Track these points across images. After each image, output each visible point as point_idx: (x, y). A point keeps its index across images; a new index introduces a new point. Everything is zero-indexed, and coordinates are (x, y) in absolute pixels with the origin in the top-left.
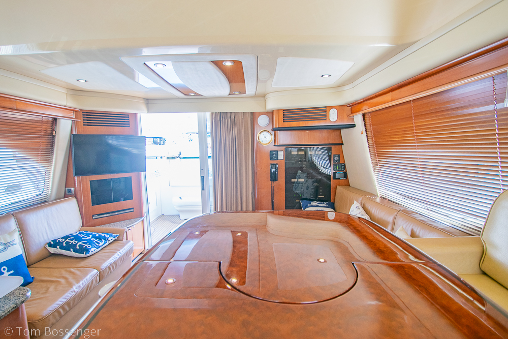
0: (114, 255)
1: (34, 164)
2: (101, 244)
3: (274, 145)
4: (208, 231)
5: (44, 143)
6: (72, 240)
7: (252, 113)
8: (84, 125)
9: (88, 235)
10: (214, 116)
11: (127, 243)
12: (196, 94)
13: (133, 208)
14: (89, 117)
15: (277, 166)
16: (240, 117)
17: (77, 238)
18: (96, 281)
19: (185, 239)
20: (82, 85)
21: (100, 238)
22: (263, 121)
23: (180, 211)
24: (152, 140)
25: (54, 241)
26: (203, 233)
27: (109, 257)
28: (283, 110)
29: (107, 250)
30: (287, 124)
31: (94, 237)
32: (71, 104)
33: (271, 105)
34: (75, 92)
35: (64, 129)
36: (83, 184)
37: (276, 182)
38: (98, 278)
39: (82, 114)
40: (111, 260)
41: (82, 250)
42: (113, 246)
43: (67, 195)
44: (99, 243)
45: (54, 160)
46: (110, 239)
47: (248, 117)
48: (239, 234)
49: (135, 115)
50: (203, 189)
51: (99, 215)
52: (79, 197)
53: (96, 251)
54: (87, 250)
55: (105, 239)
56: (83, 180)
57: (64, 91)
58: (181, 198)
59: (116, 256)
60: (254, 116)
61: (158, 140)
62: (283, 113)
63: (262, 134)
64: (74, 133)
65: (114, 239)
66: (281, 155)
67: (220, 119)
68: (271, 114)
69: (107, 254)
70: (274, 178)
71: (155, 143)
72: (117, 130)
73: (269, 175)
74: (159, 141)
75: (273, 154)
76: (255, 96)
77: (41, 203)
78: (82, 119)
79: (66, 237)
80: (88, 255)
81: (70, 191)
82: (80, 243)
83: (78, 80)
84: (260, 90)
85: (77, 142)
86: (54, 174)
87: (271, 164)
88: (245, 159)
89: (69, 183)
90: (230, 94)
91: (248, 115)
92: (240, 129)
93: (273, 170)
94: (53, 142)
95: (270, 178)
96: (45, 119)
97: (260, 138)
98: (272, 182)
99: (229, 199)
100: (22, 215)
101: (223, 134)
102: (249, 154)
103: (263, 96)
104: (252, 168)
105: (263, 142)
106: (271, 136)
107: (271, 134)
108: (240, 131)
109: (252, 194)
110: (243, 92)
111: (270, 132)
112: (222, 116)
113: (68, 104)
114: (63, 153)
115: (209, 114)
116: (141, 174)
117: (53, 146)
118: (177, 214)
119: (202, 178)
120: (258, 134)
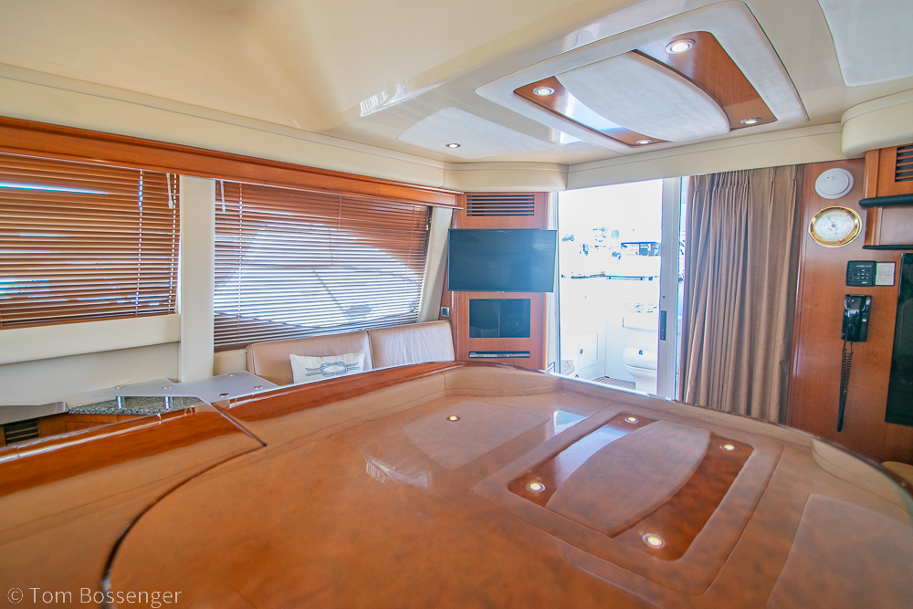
1: (399, 266)
3: (865, 247)
4: (655, 421)
5: (414, 242)
7: (801, 168)
8: (468, 215)
10: (698, 184)
12: (654, 141)
13: (528, 352)
14: (477, 203)
15: (868, 302)
16: (766, 181)
19: (606, 423)
20: (465, 154)
22: (830, 184)
23: (634, 375)
24: (637, 247)
26: (643, 422)
28: (900, 148)
30: (905, 188)
32: (449, 184)
33: (856, 138)
34: (456, 166)
35: (442, 221)
36: (460, 301)
37: (863, 344)
39: (466, 198)
43: (442, 316)
45: (426, 265)
47: (789, 178)
48: (729, 447)
49: (545, 194)
50: (663, 336)
51: (477, 353)
52: (454, 322)
56: (460, 298)
57: (441, 166)
58: (641, 352)
60: (804, 174)
62: (899, 155)
63: (826, 217)
64: (455, 227)
66: (886, 275)
67: (710, 188)
68: (855, 162)
70: (854, 331)
71: (643, 252)
72: (513, 222)
73: (840, 325)
74: (649, 249)
75: (859, 270)
76: (809, 123)
77: (410, 322)
78: (466, 205)
81: (445, 311)
83: (448, 146)
84: (818, 101)
85: (457, 237)
86: (426, 286)
87: (848, 296)
88: (769, 280)
89: (444, 301)
90: (731, 129)
91: (788, 172)
92: (763, 208)
93: (853, 312)
94: (427, 241)
95: (840, 333)
96: (418, 208)
97: (816, 228)
98: (848, 343)
99: (718, 366)
100: (379, 334)
101: (715, 223)
102: (782, 267)
103: (834, 120)
104: (788, 301)
105: (825, 238)
106: (856, 221)
107: (853, 216)
108: (762, 213)
109: (781, 363)
110: (766, 117)
111: (849, 212)
112: (718, 181)
113: (446, 186)
114: (439, 256)
115: (686, 180)
116: (545, 296)
117: (426, 246)
118: (631, 379)
119: (663, 316)
120: (814, 219)
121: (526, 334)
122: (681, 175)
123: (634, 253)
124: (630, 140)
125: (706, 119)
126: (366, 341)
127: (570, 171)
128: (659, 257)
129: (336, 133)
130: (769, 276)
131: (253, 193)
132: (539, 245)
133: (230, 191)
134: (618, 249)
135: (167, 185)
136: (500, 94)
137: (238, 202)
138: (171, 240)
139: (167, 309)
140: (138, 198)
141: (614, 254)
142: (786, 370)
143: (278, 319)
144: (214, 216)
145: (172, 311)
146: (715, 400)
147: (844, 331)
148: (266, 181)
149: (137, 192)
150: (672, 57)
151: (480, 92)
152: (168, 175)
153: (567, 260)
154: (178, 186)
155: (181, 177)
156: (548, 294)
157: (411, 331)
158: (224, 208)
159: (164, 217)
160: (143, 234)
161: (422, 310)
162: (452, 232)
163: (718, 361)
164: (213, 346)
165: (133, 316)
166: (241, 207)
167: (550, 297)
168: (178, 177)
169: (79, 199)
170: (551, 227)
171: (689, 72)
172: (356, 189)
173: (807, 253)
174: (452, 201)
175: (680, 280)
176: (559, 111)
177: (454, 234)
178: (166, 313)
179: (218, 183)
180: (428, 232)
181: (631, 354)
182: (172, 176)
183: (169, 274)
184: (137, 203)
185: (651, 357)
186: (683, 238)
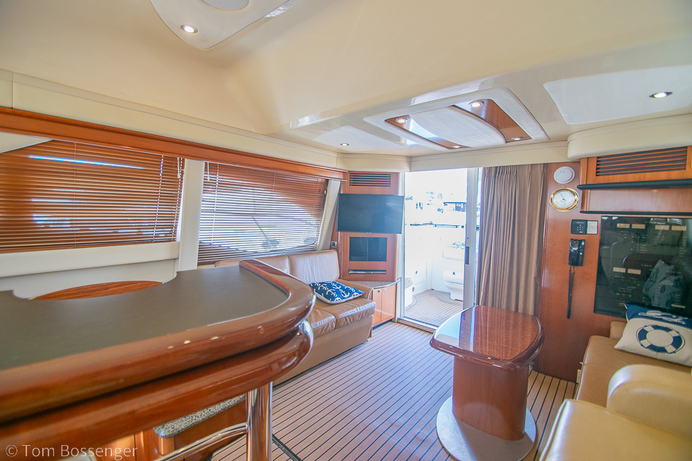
0: (353, 308)
1: (307, 216)
2: (346, 296)
3: (581, 212)
5: (317, 200)
6: (325, 286)
7: (546, 166)
8: (350, 185)
9: (338, 285)
10: (488, 171)
11: (370, 302)
12: (462, 147)
13: (385, 271)
14: (355, 178)
15: (583, 244)
16: (527, 172)
17: (329, 286)
18: (332, 326)
20: (350, 149)
21: (347, 291)
22: (562, 175)
23: (450, 288)
24: (454, 205)
25: (313, 284)
27: (349, 310)
28: (598, 158)
29: (349, 303)
30: (602, 179)
31: (343, 288)
32: (340, 166)
33: (575, 151)
34: (344, 155)
35: (334, 189)
36: (344, 238)
37: (581, 267)
38: (334, 325)
39: (349, 175)
40: (349, 313)
41: (330, 297)
42: (357, 302)
43: (332, 248)
44: (344, 295)
45: (324, 215)
46: (355, 294)
47: (539, 170)
49: (397, 174)
50: (467, 262)
51: (354, 270)
52: (340, 251)
53: (340, 301)
54: (333, 298)
55: (351, 293)
56: (344, 236)
57: (335, 155)
58: (454, 273)
59: (355, 311)
60: (548, 169)
61: (462, 206)
62: (598, 161)
63: (559, 194)
64: (342, 193)
65: (359, 295)
66: (593, 228)
67: (495, 175)
68: (575, 164)
69: (348, 306)
70: (576, 260)
71: (458, 209)
72: (377, 190)
73: (567, 256)
75: (578, 225)
76: (550, 140)
77: (310, 251)
78: (349, 179)
79: (321, 283)
80: (333, 302)
81: (334, 244)
82: (330, 290)
83: (342, 145)
84: (553, 129)
85: (343, 198)
86: (323, 228)
87: (572, 239)
88: (528, 229)
89: (334, 237)
90: (506, 142)
91: (539, 168)
92: (525, 187)
93: (576, 249)
94: (324, 200)
95: (567, 261)
96: (320, 180)
97: (554, 201)
98: (572, 267)
99: (499, 280)
100: (294, 257)
101: (498, 194)
102: (535, 222)
103: (564, 139)
104: (539, 242)
105: (559, 206)
106: (576, 197)
107: (574, 194)
108: (524, 190)
109: (535, 278)
110: (525, 137)
111: (572, 192)
112: (499, 171)
113: (338, 167)
114: (332, 210)
115: (481, 170)
116: (396, 236)
117: (324, 203)
118: (448, 291)
119: (467, 249)
120: (552, 196)
121: (384, 259)
122: (478, 167)
123: (452, 209)
124: (449, 146)
125: (492, 137)
126: (287, 261)
127: (413, 161)
128: (465, 213)
129: (277, 135)
130: (528, 227)
131: (225, 170)
132: (391, 204)
133: (212, 168)
134: (442, 207)
135: (177, 164)
136: (378, 121)
137: (216, 175)
138: (177, 197)
139: (170, 239)
140: (160, 171)
141: (439, 210)
142: (538, 283)
143: (233, 246)
144: (203, 183)
145: (174, 240)
146: (497, 300)
147: (570, 259)
148: (234, 163)
149: (160, 168)
150: (473, 108)
151: (366, 120)
152: (178, 158)
153: (410, 214)
154: (183, 164)
155: (186, 160)
156: (398, 235)
157: (314, 256)
158: (209, 178)
159: (174, 182)
160: (161, 193)
161: (319, 243)
162: (340, 194)
163: (499, 277)
164: (197, 262)
165: (151, 242)
166: (218, 178)
167: (399, 236)
168: (184, 160)
169: (124, 171)
170: (400, 194)
171: (483, 116)
172: (285, 168)
173: (550, 214)
174: (341, 177)
175: (477, 228)
176: (405, 128)
177: (341, 197)
178: (170, 241)
179: (206, 163)
180: (325, 195)
181: (448, 275)
182: (180, 159)
183: (174, 218)
184: (159, 174)
185: (460, 276)
186: (479, 201)
